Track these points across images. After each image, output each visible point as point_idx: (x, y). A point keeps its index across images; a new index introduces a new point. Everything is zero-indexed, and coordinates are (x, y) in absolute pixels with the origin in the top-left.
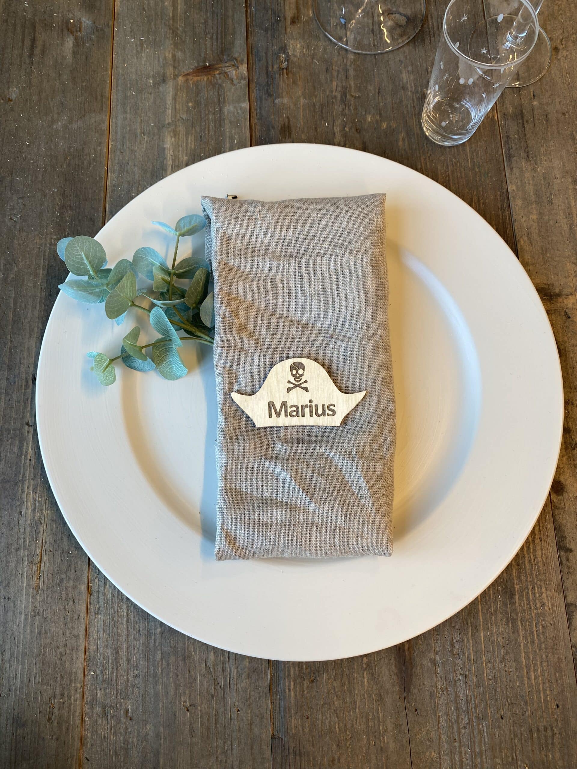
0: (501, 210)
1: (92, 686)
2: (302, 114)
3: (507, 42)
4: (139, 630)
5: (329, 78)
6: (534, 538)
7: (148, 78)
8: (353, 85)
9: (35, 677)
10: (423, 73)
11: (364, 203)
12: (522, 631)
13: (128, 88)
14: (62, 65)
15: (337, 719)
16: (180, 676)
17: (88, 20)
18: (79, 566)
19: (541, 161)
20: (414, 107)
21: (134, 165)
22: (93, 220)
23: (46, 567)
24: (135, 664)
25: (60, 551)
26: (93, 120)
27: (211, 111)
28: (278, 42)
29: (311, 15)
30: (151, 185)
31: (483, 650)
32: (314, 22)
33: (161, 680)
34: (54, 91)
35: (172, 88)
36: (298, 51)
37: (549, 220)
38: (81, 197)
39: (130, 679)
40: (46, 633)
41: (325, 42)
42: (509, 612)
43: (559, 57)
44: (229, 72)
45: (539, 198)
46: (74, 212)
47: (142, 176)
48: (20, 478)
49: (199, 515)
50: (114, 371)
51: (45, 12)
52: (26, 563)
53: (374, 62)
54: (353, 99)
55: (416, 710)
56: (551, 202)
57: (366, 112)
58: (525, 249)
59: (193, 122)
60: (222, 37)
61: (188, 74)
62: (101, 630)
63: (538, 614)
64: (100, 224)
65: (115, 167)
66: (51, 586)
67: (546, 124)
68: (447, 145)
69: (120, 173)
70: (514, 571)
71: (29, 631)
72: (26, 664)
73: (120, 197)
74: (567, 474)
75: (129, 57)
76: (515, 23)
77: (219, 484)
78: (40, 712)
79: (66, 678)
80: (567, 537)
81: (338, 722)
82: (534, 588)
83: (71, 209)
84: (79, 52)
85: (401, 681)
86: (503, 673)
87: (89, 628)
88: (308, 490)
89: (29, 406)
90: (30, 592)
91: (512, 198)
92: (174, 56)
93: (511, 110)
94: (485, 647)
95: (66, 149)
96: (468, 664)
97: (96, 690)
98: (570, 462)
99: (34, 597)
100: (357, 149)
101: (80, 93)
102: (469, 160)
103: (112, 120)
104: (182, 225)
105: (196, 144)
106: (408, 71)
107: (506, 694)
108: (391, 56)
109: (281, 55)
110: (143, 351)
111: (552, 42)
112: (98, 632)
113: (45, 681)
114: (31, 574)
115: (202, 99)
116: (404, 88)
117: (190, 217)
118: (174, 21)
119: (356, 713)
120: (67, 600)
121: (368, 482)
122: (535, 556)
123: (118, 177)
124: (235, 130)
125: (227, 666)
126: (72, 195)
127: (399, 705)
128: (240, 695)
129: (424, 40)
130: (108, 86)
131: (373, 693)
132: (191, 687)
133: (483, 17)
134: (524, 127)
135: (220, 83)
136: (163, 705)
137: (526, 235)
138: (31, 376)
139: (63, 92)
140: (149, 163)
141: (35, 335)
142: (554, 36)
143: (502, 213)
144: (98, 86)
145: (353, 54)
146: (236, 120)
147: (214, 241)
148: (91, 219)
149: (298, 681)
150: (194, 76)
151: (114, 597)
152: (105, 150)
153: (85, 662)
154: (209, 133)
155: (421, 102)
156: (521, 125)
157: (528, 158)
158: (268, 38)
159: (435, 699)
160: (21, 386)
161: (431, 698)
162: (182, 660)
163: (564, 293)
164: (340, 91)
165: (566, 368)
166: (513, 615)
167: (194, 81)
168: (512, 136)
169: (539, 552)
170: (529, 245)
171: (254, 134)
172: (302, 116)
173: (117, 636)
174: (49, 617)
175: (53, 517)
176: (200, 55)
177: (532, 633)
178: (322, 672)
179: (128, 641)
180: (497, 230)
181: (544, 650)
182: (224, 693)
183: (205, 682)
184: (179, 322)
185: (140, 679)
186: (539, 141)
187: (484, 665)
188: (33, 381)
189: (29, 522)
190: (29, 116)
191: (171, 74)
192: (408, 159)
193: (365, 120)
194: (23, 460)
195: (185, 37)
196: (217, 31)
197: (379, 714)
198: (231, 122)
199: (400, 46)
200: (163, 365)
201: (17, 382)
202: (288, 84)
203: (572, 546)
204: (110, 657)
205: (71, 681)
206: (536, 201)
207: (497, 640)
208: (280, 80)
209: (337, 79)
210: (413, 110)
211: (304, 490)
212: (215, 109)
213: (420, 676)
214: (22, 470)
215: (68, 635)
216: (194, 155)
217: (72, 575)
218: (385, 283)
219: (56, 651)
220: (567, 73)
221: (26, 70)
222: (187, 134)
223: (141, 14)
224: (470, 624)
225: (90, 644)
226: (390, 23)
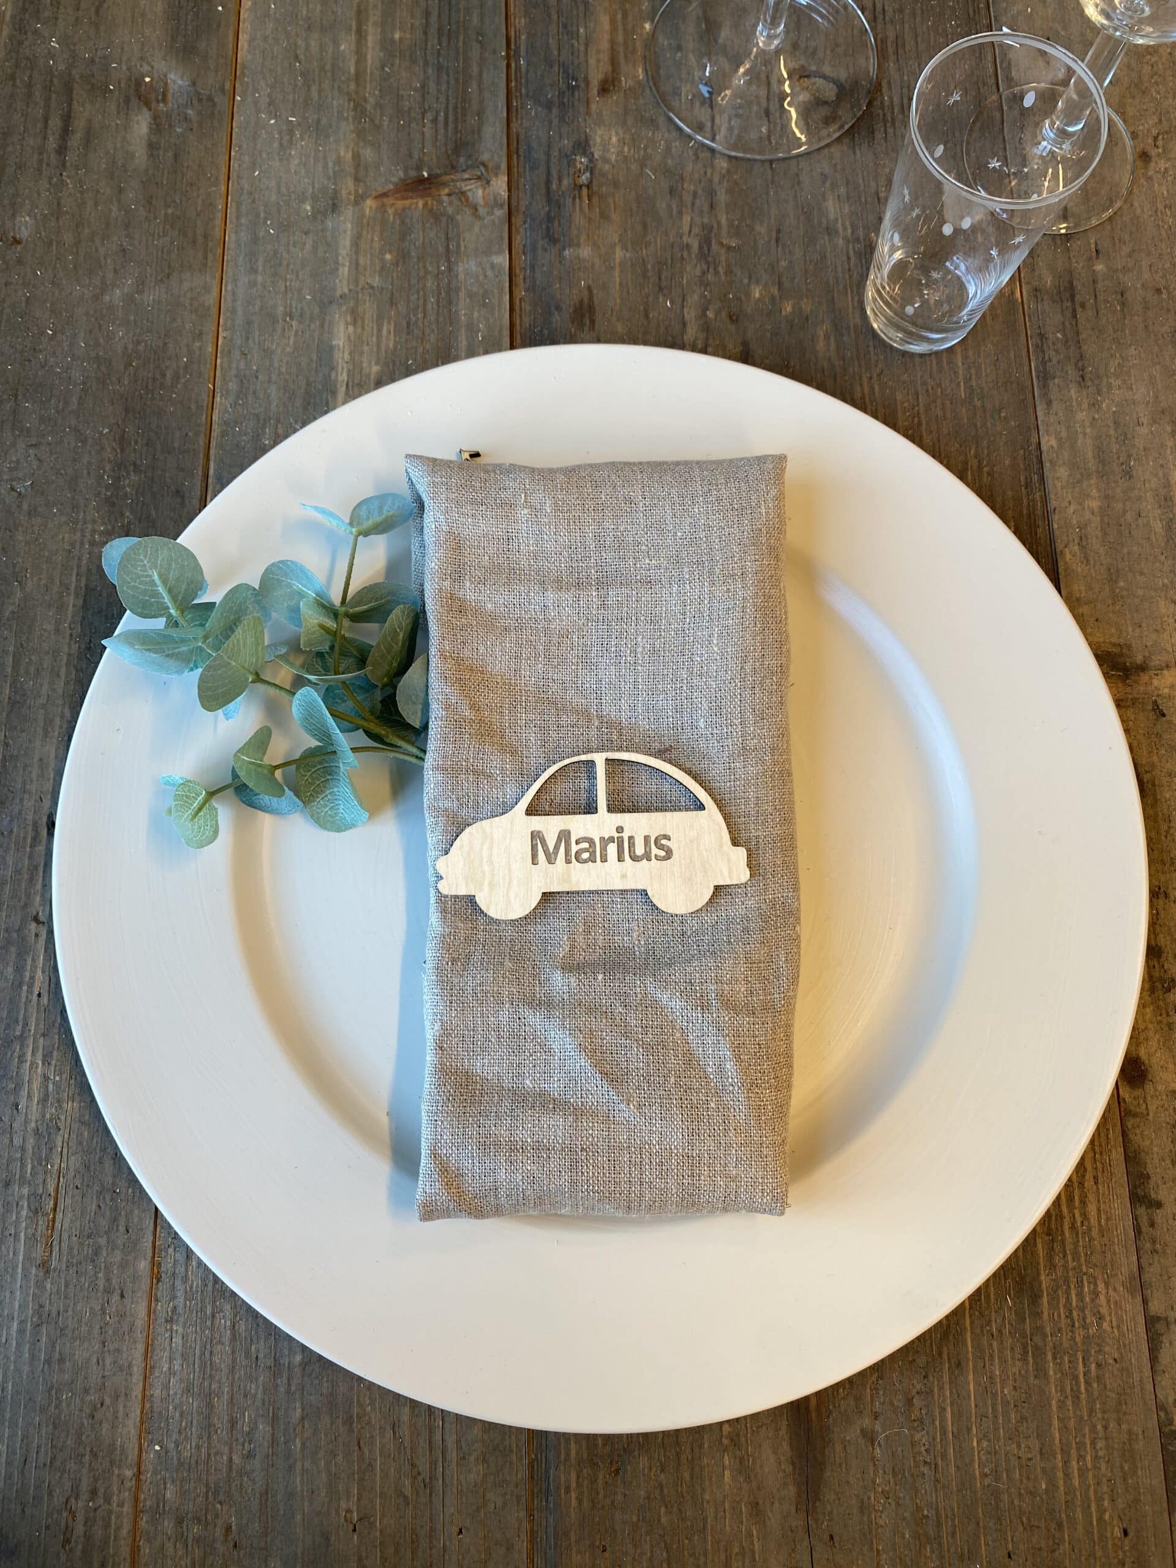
0: (1026, 488)
1: (157, 1475)
2: (618, 280)
3: (1044, 140)
4: (257, 1358)
5: (674, 207)
6: (1083, 1176)
7: (302, 200)
8: (724, 221)
9: (37, 1453)
10: (869, 200)
11: (741, 475)
12: (1055, 1374)
13: (261, 221)
14: (126, 171)
16: (340, 1457)
17: (182, 79)
18: (136, 1220)
19: (1110, 386)
20: (849, 270)
21: (269, 382)
22: (181, 493)
23: (64, 1220)
24: (246, 1429)
25: (97, 1188)
26: (186, 285)
27: (430, 272)
28: (573, 131)
29: (641, 77)
30: (304, 424)
31: (973, 1411)
32: (648, 91)
33: (299, 1465)
34: (108, 225)
35: (352, 223)
36: (612, 150)
37: (1125, 512)
38: (159, 447)
39: (237, 1462)
40: (61, 1360)
41: (669, 131)
42: (1028, 1333)
43: (1150, 173)
44: (470, 190)
45: (1104, 464)
46: (143, 476)
47: (284, 403)
48: (18, 1033)
49: (385, 1120)
50: (216, 816)
51: (93, 61)
52: (24, 1213)
53: (769, 177)
54: (723, 251)
55: (831, 1537)
56: (1128, 474)
57: (750, 278)
58: (1073, 570)
59: (392, 294)
60: (456, 120)
61: (384, 195)
62: (178, 1355)
63: (1088, 1337)
64: (196, 502)
65: (230, 384)
66: (75, 1261)
67: (1122, 310)
68: (918, 352)
69: (238, 398)
70: (1040, 1246)
71: (27, 1355)
72: (20, 1425)
73: (237, 446)
74: (1153, 1044)
75: (264, 155)
76: (1060, 103)
77: (428, 1058)
78: (47, 1528)
79: (103, 1458)
80: (1151, 1176)
82: (1082, 1282)
83: (137, 468)
84: (162, 145)
86: (1014, 1462)
87: (153, 1350)
88: (614, 1078)
89: (41, 879)
90: (30, 1273)
91: (1048, 465)
92: (356, 156)
93: (1049, 281)
94: (976, 1406)
95: (130, 346)
97: (165, 1483)
98: (1159, 1018)
99: (40, 1285)
100: (729, 358)
101: (161, 229)
102: (962, 384)
103: (226, 286)
104: (363, 512)
105: (397, 339)
106: (839, 196)
107: (1019, 1506)
108: (803, 164)
109: (578, 158)
110: (278, 774)
111: (1136, 141)
112: (171, 1360)
113: (58, 1463)
114: (34, 1235)
115: (412, 247)
116: (830, 231)
117: (382, 498)
118: (358, 85)
119: (705, 1541)
120: (108, 1291)
121: (738, 1059)
122: (1085, 1216)
123: (236, 404)
124: (479, 311)
125: (438, 1436)
126: (139, 440)
127: (796, 1527)
128: (464, 1500)
129: (873, 133)
130: (219, 216)
131: (741, 1500)
132: (361, 1480)
133: (994, 87)
134: (1075, 316)
135: (450, 213)
136: (303, 1520)
137: (1076, 542)
138: (45, 819)
139: (127, 226)
140: (300, 377)
141: (56, 733)
142: (1141, 128)
143: (1028, 494)
144: (198, 215)
145: (726, 159)
146: (481, 292)
147: (431, 549)
148: (178, 492)
149: (585, 1471)
150: (397, 199)
151: (206, 1285)
152: (210, 349)
153: (142, 1424)
154: (424, 318)
155: (864, 261)
156: (1068, 314)
157: (1083, 380)
158: (550, 122)
159: (870, 1515)
160: (25, 838)
162: (344, 1423)
163: (1153, 664)
164: (697, 235)
165: (1156, 821)
166: (1037, 1339)
167: (396, 210)
168: (1051, 336)
169: (1092, 1209)
170: (1082, 563)
171: (518, 321)
172: (618, 287)
173: (211, 1369)
174: (70, 1326)
175: (84, 1116)
176: (410, 156)
177: (1076, 1378)
178: (636, 1453)
179: (233, 1379)
180: (1018, 532)
181: (1099, 1415)
182: (431, 1494)
183: (392, 1470)
184: (353, 714)
185: (257, 1463)
186: (1107, 345)
187: (975, 1444)
188: (49, 829)
189: (33, 1125)
190: (55, 276)
191: (349, 193)
192: (835, 379)
193: (748, 294)
194: (24, 995)
195: (382, 115)
196: (447, 107)
198: (471, 295)
199: (822, 144)
200: (320, 801)
201: (15, 830)
202: (590, 219)
203: (1162, 1194)
204: (195, 1415)
205: (112, 1463)
206: (1098, 472)
207: (1002, 1392)
208: (574, 211)
209: (693, 211)
210: (847, 276)
211: (605, 1074)
212: (438, 267)
213: (840, 1465)
214: (21, 1016)
215: (108, 1366)
216: (394, 362)
217: (120, 1239)
218: (781, 644)
219: (82, 1400)
220: (1165, 207)
221: (50, 178)
222: (380, 318)
223: (290, 66)
224: (945, 1357)
225: (153, 1386)
226: (804, 97)
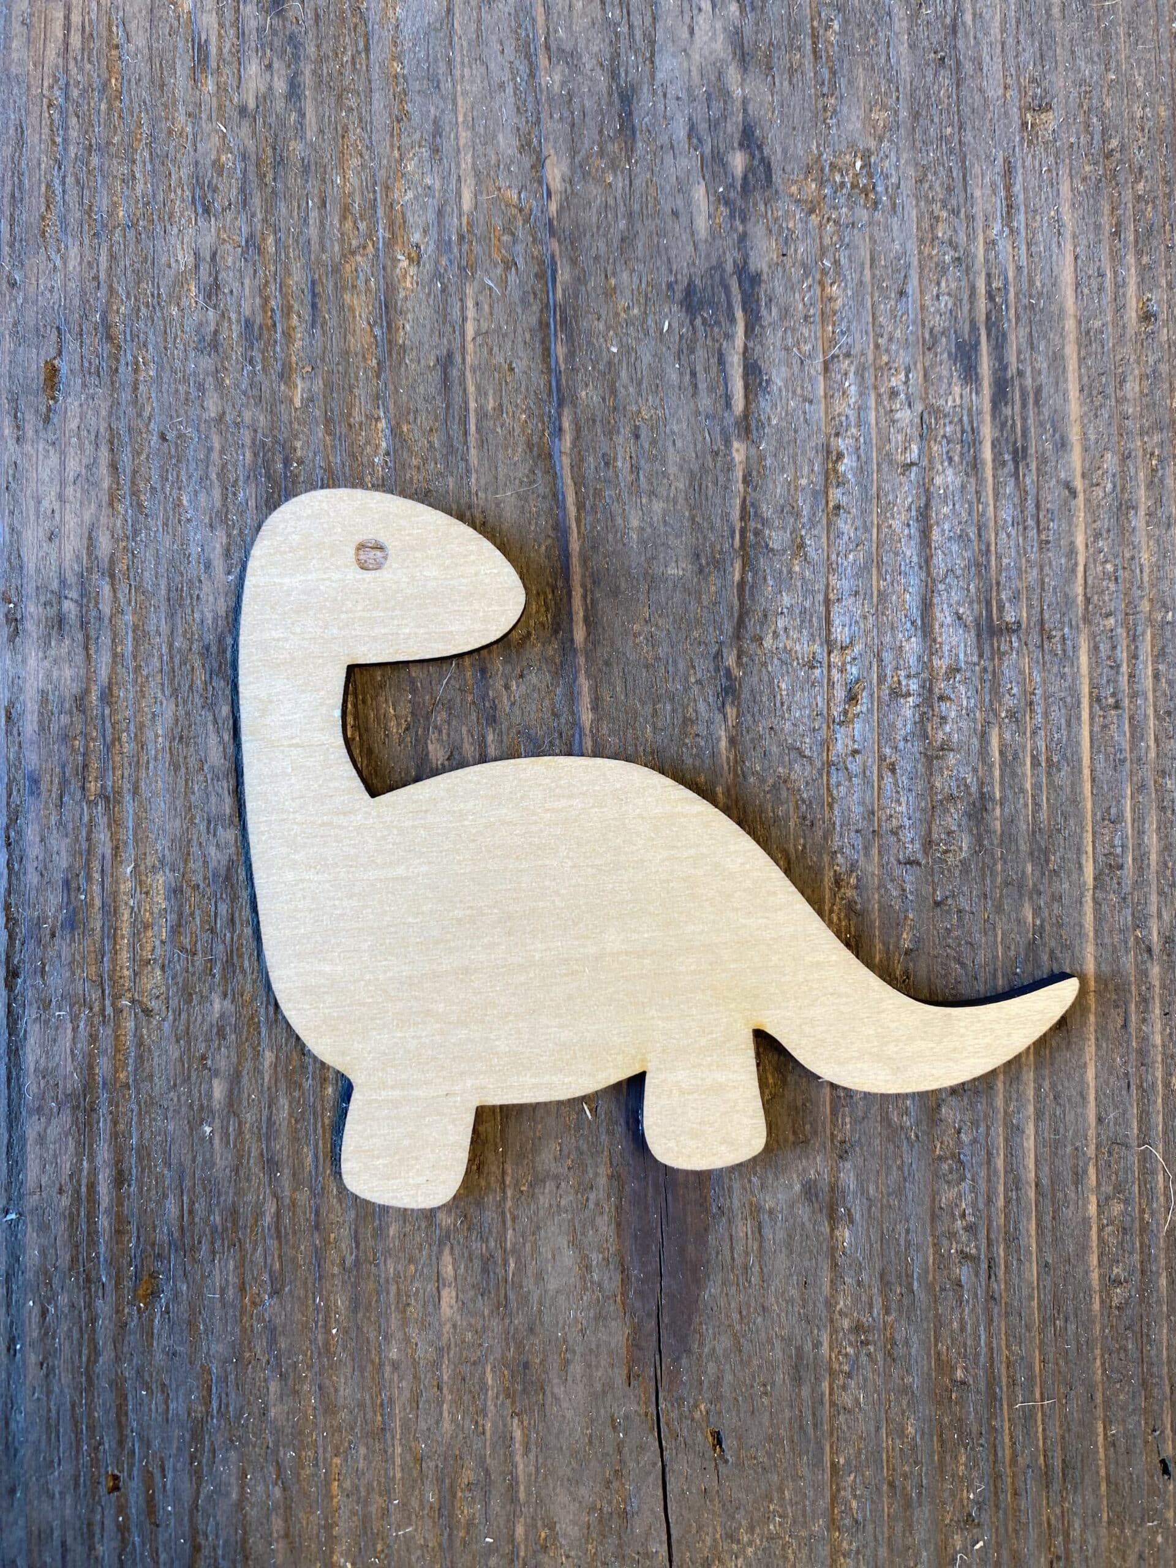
15: (277, 1492)
81: (288, 1508)
85: (640, 1293)
96: (1008, 1201)
161: (797, 1380)
197: (515, 1465)
